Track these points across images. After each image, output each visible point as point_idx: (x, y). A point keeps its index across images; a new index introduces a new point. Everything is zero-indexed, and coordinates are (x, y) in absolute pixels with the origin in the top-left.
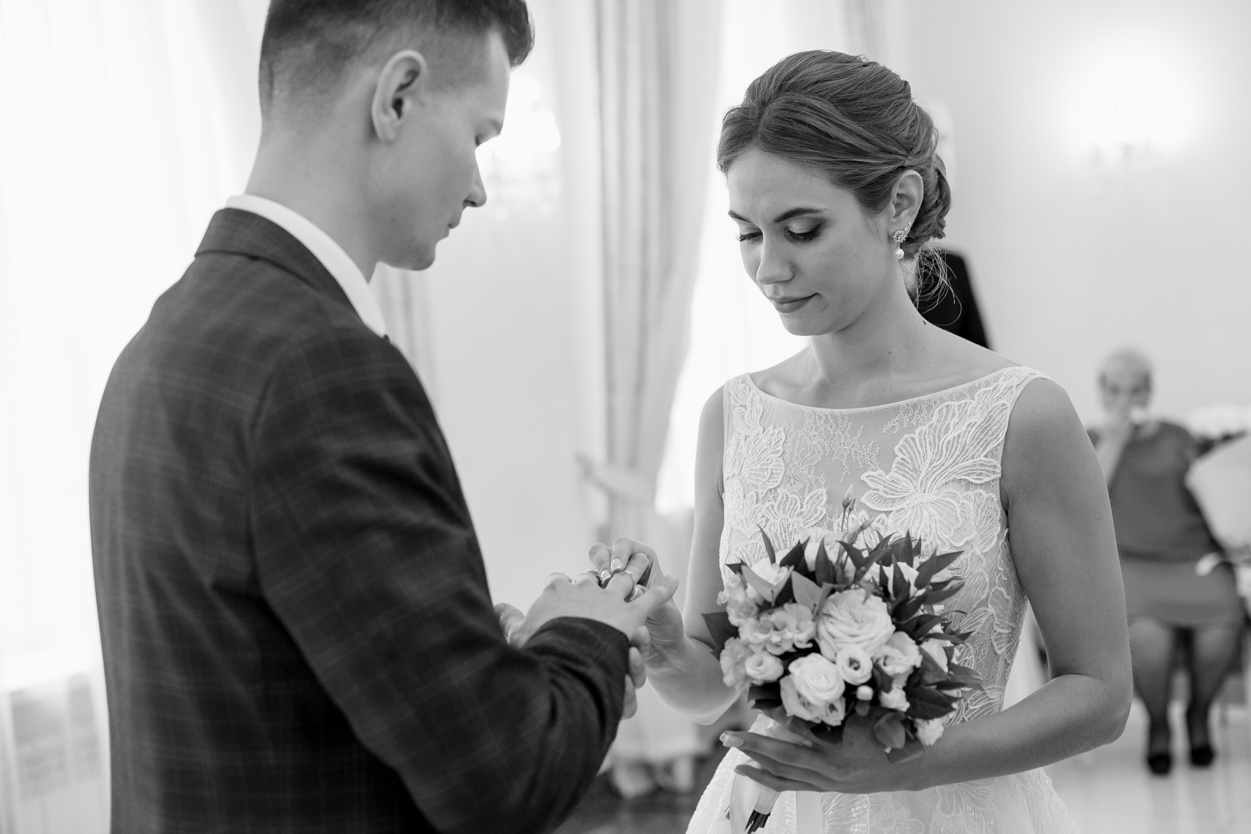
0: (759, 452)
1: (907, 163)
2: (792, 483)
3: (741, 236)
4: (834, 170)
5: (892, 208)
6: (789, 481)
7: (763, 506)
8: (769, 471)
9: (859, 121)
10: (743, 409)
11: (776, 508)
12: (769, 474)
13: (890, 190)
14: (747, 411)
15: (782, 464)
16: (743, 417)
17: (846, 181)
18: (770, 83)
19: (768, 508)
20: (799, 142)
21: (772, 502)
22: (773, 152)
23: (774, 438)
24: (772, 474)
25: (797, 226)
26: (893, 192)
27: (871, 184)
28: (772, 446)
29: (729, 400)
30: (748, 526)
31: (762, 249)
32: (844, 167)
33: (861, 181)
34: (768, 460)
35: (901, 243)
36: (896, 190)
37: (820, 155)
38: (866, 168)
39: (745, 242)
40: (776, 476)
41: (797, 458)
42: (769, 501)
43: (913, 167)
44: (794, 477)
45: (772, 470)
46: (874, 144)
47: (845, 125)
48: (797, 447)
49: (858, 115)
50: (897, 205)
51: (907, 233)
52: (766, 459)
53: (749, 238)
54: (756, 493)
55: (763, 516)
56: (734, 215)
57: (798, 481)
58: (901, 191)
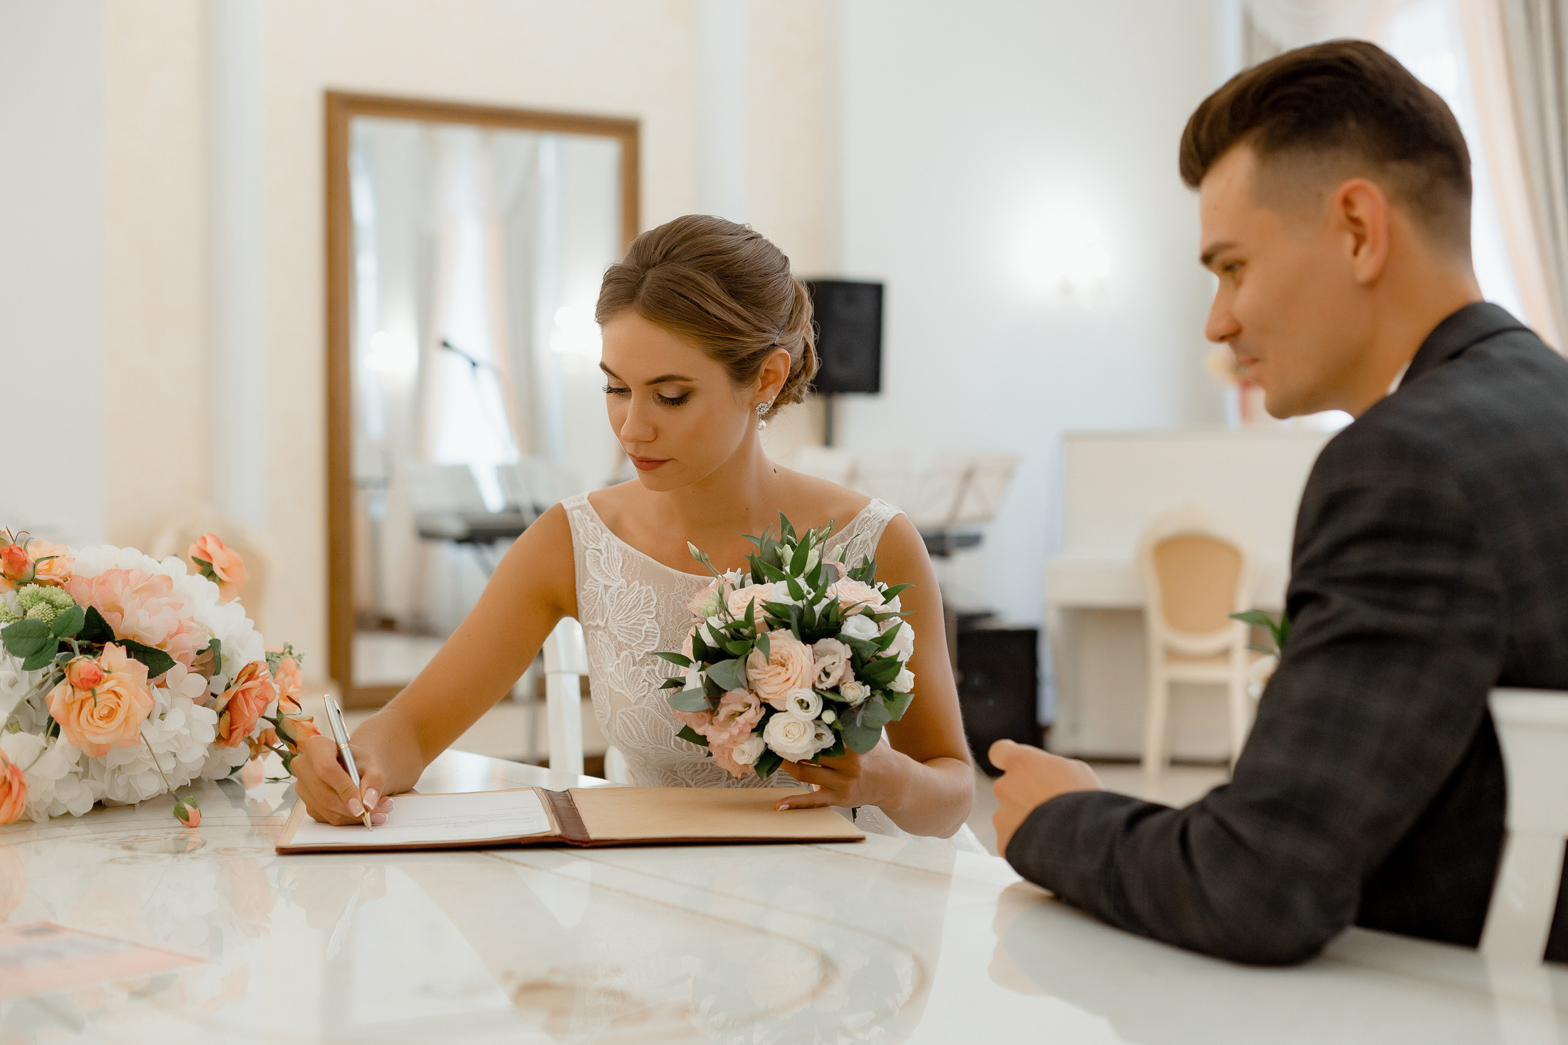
0: (626, 609)
1: (777, 340)
2: (671, 647)
3: (609, 388)
4: (710, 344)
5: (759, 383)
6: (667, 645)
7: (643, 670)
8: (643, 633)
9: (738, 299)
10: (598, 554)
11: (657, 673)
12: (644, 635)
13: (759, 366)
14: (603, 557)
15: (657, 626)
16: (598, 562)
17: (722, 355)
18: (655, 249)
19: (648, 672)
20: (679, 315)
21: (652, 666)
22: (652, 320)
23: (642, 596)
24: (646, 636)
25: (670, 392)
26: (762, 366)
27: (743, 360)
28: (641, 606)
29: (578, 538)
30: (630, 689)
31: (629, 406)
32: (721, 343)
33: (733, 356)
34: (638, 620)
35: (762, 415)
36: (764, 367)
37: (698, 330)
38: (737, 344)
39: (612, 394)
40: (651, 638)
41: (672, 622)
42: (647, 665)
43: (783, 345)
44: (672, 641)
45: (646, 631)
46: (749, 323)
47: (726, 303)
48: (671, 611)
49: (737, 293)
50: (763, 379)
51: (770, 407)
52: (637, 618)
53: (616, 393)
54: (632, 653)
55: (645, 680)
56: (603, 367)
57: (676, 646)
58: (769, 368)
